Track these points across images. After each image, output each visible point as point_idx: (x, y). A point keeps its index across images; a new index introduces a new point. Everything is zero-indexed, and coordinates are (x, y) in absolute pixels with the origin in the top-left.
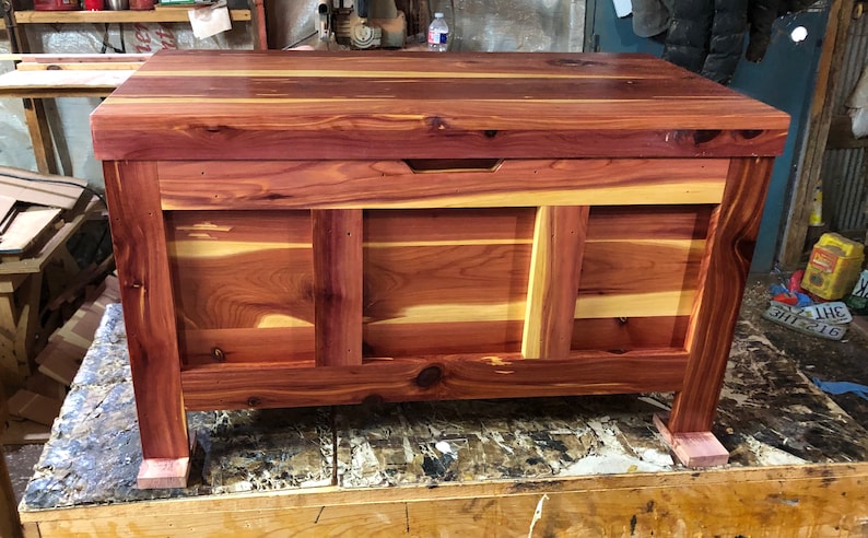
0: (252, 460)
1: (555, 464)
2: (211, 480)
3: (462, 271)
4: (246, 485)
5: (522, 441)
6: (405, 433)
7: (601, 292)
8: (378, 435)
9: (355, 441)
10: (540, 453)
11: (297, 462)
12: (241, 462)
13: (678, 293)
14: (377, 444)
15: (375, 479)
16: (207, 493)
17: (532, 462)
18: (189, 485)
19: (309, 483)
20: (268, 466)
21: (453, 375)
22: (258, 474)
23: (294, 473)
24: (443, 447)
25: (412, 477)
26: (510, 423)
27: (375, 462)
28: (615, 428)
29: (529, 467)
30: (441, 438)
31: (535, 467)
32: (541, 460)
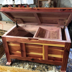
0: (17, 64)
1: (46, 71)
2: (12, 65)
3: (36, 50)
4: (15, 66)
5: (44, 67)
6: (33, 63)
7: (51, 54)
8: (30, 63)
9: (27, 63)
10: (45, 69)
11: (21, 65)
12: (16, 64)
13: (61, 55)
14: (29, 64)
15: (27, 68)
16: (12, 66)
17: (44, 70)
18: (10, 65)
19: (21, 67)
20: (18, 65)
21: (35, 60)
22: (17, 65)
23: (20, 66)
24: (35, 66)
25: (31, 69)
26: (44, 65)
27: (28, 66)
28: (55, 68)
29: (43, 71)
30: (36, 65)
31: (44, 71)
32: (45, 70)
